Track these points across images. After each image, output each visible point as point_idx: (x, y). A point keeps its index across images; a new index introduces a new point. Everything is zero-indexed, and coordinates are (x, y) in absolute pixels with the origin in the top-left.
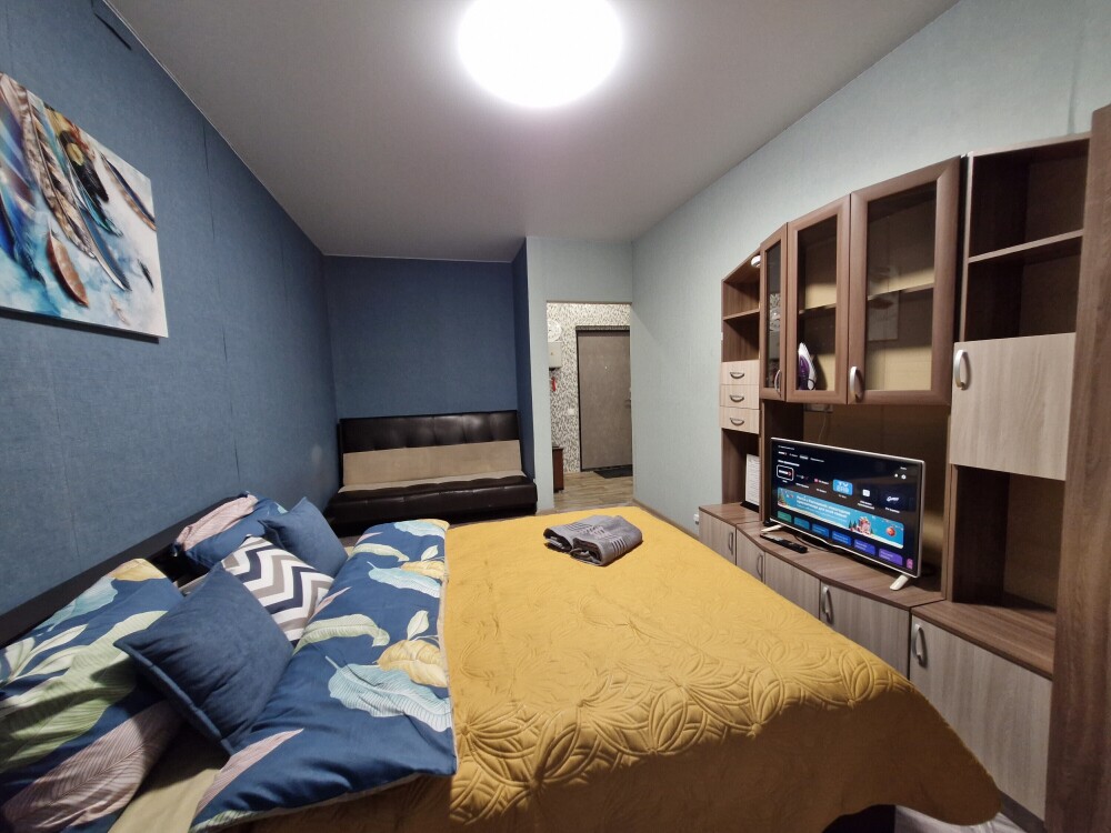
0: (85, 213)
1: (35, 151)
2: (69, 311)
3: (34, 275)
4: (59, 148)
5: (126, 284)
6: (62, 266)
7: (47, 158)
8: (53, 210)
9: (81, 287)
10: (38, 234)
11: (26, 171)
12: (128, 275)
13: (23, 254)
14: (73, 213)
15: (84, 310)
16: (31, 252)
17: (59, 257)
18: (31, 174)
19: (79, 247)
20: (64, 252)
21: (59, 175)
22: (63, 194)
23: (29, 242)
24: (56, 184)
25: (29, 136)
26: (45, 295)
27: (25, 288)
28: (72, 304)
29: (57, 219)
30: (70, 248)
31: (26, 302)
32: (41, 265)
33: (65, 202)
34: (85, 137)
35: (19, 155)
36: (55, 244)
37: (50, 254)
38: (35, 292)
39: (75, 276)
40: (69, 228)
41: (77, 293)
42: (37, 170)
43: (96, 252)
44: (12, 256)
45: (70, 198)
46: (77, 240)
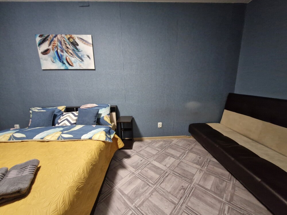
0: (73, 50)
1: (64, 44)
2: (70, 68)
3: (64, 63)
4: (68, 41)
5: (82, 60)
6: (69, 61)
7: (66, 44)
8: (67, 52)
9: (72, 63)
10: (64, 57)
11: (62, 48)
12: (83, 58)
13: (62, 61)
14: (71, 51)
15: (73, 67)
16: (63, 60)
17: (68, 60)
18: (63, 48)
19: (72, 57)
20: (69, 58)
21: (68, 46)
22: (69, 49)
23: (63, 59)
24: (67, 48)
25: (63, 42)
26: (66, 66)
27: (63, 66)
28: (71, 67)
29: (68, 53)
30: (70, 57)
31: (63, 68)
32: (65, 62)
33: (69, 50)
34: (73, 36)
35: (61, 46)
36: (67, 58)
37: (66, 59)
38: (64, 66)
39: (71, 62)
40: (70, 54)
41: (71, 65)
42: (64, 47)
43: (75, 56)
44: (60, 62)
45: (70, 49)
46: (71, 55)
